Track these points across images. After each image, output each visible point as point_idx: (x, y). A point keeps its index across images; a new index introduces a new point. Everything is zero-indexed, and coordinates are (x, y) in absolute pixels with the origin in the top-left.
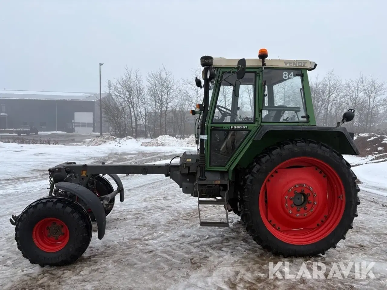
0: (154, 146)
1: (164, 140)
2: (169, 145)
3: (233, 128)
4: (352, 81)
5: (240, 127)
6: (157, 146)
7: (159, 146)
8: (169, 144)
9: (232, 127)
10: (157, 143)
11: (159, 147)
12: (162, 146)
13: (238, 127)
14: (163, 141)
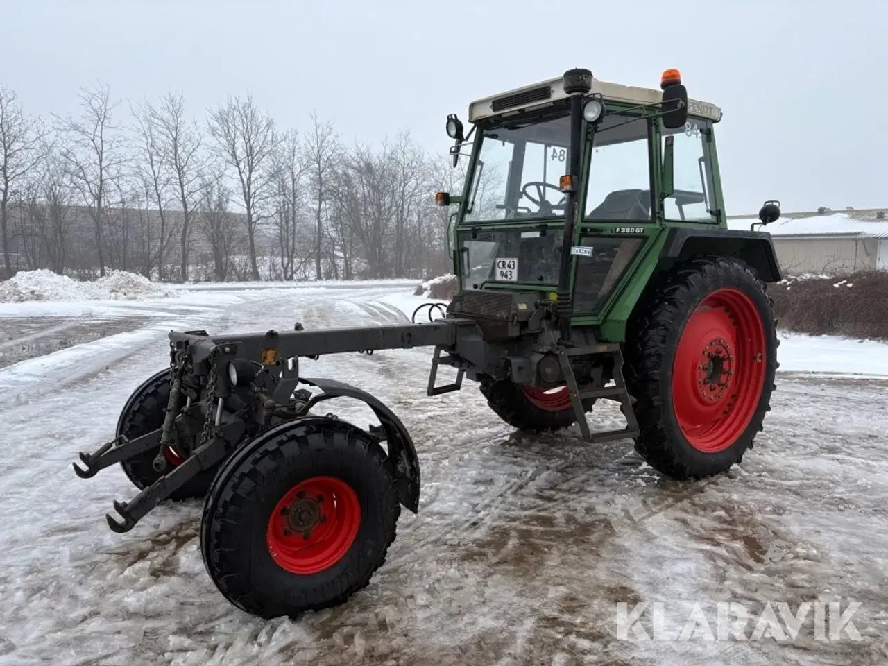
0: (9, 301)
1: (38, 283)
2: (58, 297)
3: (619, 232)
4: (440, 157)
5: (632, 231)
6: (21, 300)
7: (27, 300)
8: (57, 294)
9: (618, 230)
10: (19, 293)
11: (25, 302)
12: (36, 300)
13: (628, 230)
14: (36, 285)
